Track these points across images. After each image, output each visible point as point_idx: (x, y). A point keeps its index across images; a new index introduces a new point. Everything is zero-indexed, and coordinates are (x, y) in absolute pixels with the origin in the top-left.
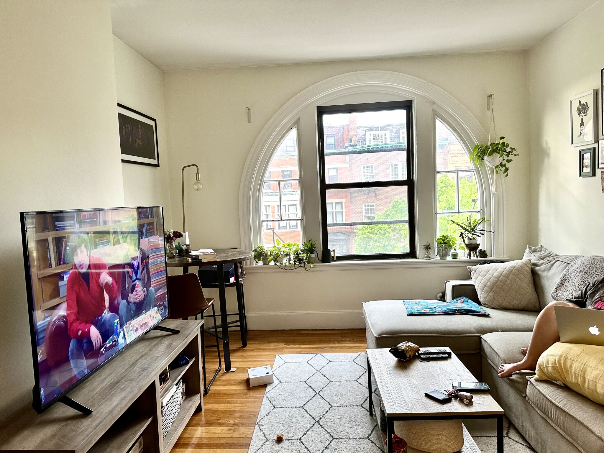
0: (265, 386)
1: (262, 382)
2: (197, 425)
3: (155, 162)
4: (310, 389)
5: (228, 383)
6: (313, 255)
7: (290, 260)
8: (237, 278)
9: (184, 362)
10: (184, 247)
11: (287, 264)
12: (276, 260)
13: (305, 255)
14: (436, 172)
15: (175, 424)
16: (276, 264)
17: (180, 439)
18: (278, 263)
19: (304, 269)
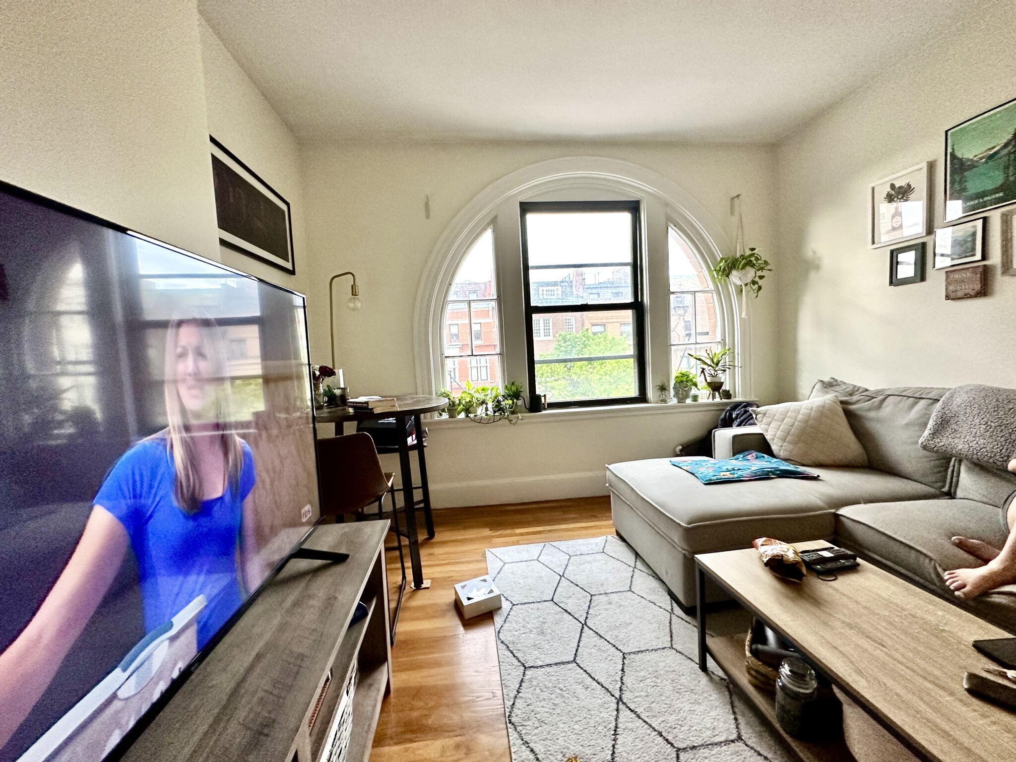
0: (490, 615)
1: (484, 609)
3: (289, 266)
4: (566, 615)
5: (423, 613)
6: (520, 402)
7: (487, 409)
8: (419, 438)
10: (338, 392)
11: (484, 415)
12: (467, 411)
13: (508, 401)
14: (669, 293)
18: (472, 415)
19: (507, 421)
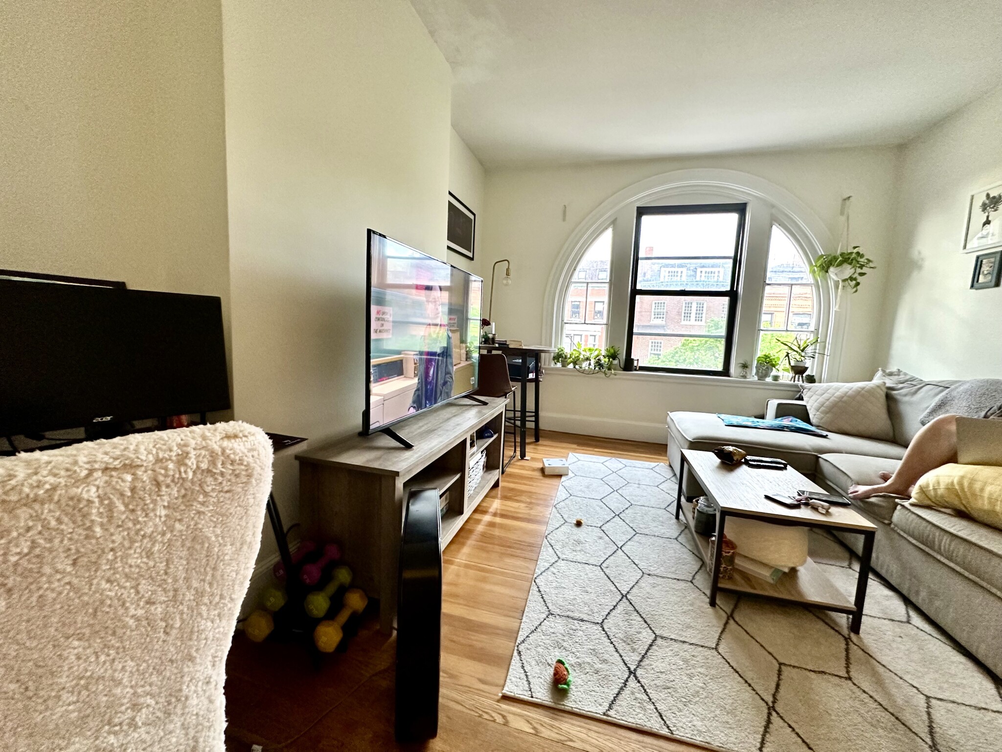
0: (560, 476)
1: (557, 472)
2: (495, 497)
3: (470, 255)
4: (606, 486)
5: (523, 467)
6: (616, 362)
7: (590, 364)
8: (537, 376)
9: (489, 434)
10: (490, 336)
11: (587, 368)
12: (575, 363)
13: (607, 360)
14: (765, 284)
15: (477, 490)
16: (575, 367)
17: (479, 506)
18: (577, 367)
19: (603, 375)
